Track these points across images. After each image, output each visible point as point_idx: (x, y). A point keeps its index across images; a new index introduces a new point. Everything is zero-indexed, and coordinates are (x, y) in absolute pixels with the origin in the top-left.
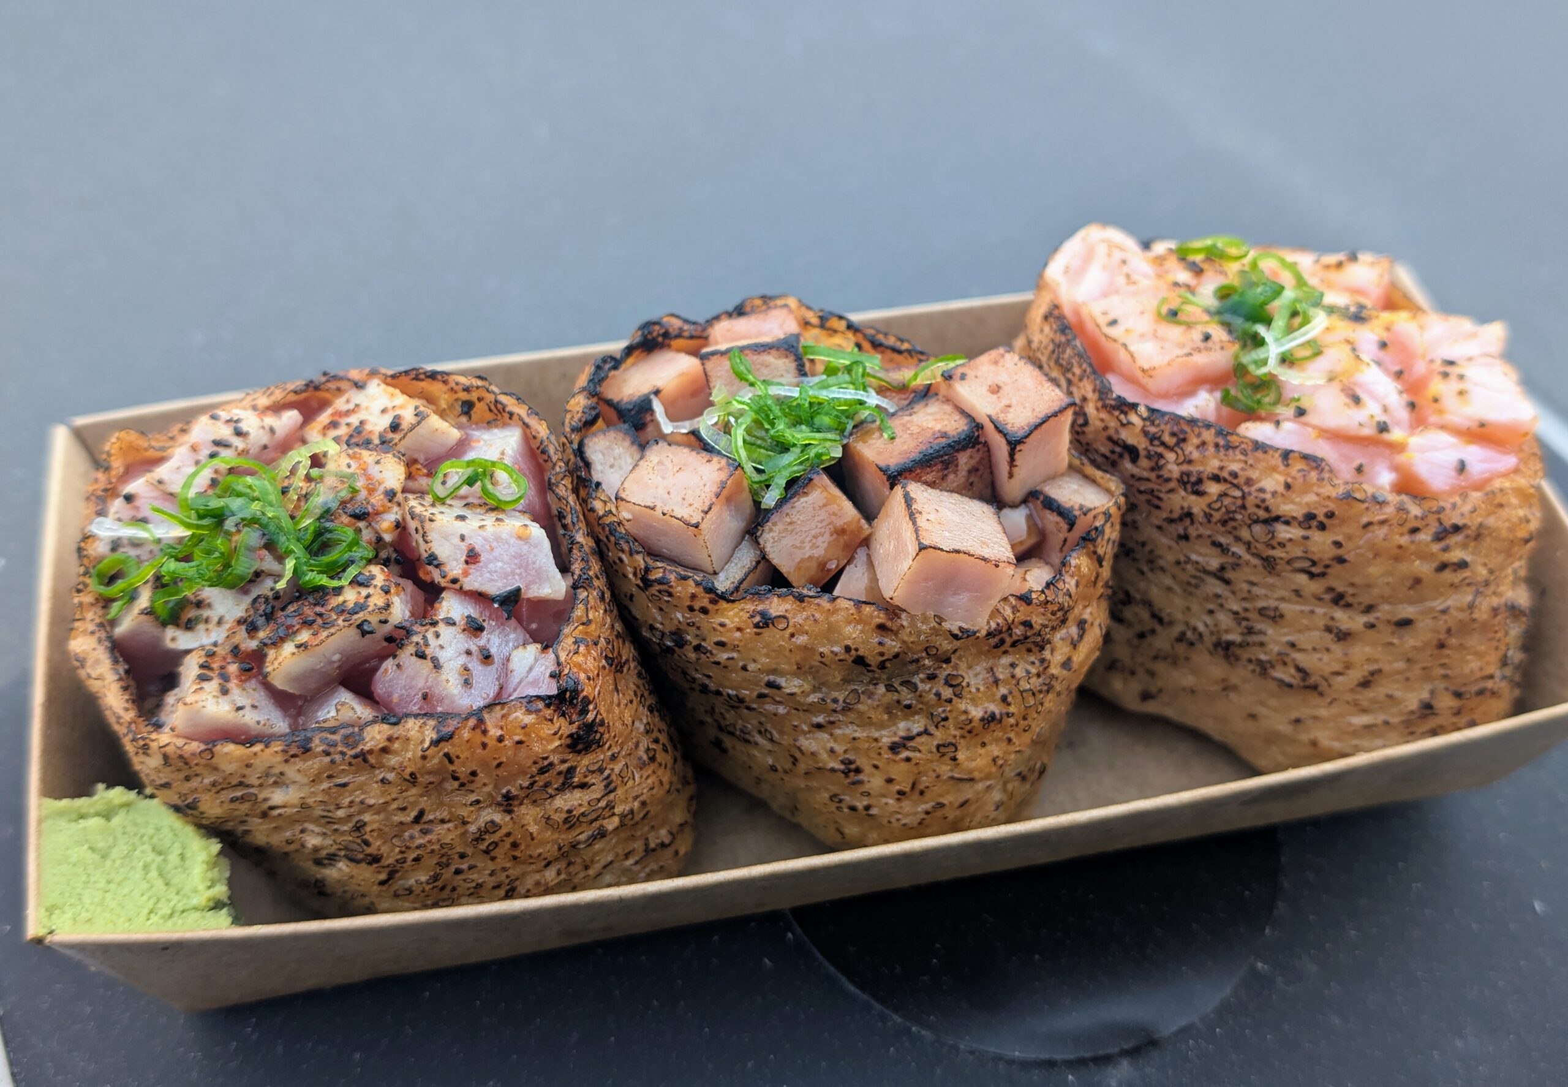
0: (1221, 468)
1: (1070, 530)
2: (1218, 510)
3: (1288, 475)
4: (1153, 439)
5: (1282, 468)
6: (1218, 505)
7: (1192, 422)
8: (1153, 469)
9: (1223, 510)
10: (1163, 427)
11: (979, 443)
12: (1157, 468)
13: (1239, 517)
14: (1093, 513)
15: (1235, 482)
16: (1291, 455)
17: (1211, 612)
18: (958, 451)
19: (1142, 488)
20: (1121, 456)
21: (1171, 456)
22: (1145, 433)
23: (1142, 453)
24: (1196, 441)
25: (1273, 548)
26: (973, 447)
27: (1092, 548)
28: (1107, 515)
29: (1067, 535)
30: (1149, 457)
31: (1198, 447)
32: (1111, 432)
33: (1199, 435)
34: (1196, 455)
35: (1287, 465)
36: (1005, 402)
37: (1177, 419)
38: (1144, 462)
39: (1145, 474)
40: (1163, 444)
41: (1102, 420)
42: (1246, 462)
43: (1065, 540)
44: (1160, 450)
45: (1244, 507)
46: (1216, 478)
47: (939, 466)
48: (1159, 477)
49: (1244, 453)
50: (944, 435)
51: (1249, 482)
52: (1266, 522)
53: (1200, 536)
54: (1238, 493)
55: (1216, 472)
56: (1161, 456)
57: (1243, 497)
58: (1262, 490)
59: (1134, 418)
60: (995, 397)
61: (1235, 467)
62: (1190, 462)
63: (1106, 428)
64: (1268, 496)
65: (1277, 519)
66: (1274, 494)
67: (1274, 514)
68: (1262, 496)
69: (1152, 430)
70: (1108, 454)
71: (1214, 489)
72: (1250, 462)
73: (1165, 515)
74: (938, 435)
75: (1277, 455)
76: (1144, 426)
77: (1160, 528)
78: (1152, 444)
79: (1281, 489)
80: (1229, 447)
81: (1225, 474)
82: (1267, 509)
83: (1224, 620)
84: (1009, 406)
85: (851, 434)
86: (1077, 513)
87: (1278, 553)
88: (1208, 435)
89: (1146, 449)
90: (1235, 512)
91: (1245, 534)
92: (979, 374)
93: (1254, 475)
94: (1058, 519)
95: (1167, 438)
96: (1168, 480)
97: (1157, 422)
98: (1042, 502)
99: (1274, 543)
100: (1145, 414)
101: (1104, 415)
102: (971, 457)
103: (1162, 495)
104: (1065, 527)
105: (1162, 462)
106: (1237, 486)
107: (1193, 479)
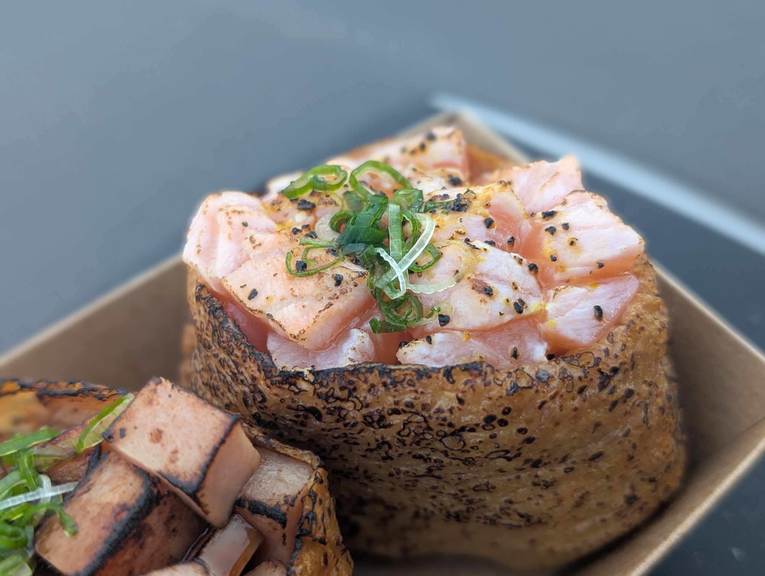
0: (397, 403)
1: (284, 526)
2: (408, 435)
3: (457, 390)
4: (326, 398)
5: (450, 386)
6: (407, 431)
7: (355, 371)
8: (338, 421)
9: (413, 434)
10: (331, 385)
11: (161, 498)
12: (341, 419)
13: (428, 436)
14: (300, 497)
15: (413, 410)
16: (453, 372)
17: (434, 497)
18: (144, 517)
19: (336, 435)
20: (306, 417)
21: (349, 406)
22: (319, 396)
23: (323, 412)
24: (365, 386)
25: (468, 452)
26: (158, 504)
27: (311, 539)
28: (312, 495)
29: (283, 531)
30: (330, 412)
31: (369, 391)
32: (289, 403)
33: (366, 381)
34: (370, 398)
35: (453, 382)
36: (170, 448)
37: (340, 372)
38: (328, 418)
39: (334, 425)
40: (338, 399)
41: (276, 395)
42: (416, 391)
43: (284, 536)
44: (338, 404)
45: (429, 428)
46: (396, 412)
47: (132, 542)
48: (346, 425)
49: (411, 384)
50: (123, 507)
51: (425, 407)
52: (453, 434)
53: (400, 455)
54: (419, 418)
55: (393, 407)
56: (341, 408)
57: (426, 421)
58: (439, 411)
59: (304, 385)
60: (159, 445)
61: (408, 398)
62: (367, 406)
63: (282, 401)
64: (447, 415)
65: (463, 429)
66: (451, 411)
67: (458, 427)
68: (442, 415)
69: (324, 390)
70: (294, 419)
71: (397, 420)
72: (420, 390)
73: (365, 447)
74: (118, 510)
75: (441, 376)
76: (315, 390)
77: (364, 456)
78: (328, 403)
79: (455, 404)
80: (395, 384)
81: (401, 407)
82: (450, 425)
83: (447, 501)
84: (175, 452)
85: (34, 541)
86: (284, 508)
87: (473, 454)
88: (373, 378)
89: (324, 408)
90: (423, 433)
91: (438, 445)
92: (137, 423)
93: (428, 399)
94: (270, 520)
95: (338, 393)
96: (355, 424)
97: (325, 383)
98: (249, 509)
99: (467, 448)
100: (311, 378)
101: (275, 390)
102: (160, 513)
103: (356, 436)
104: (279, 526)
105: (343, 413)
106: (417, 413)
107: (376, 418)
